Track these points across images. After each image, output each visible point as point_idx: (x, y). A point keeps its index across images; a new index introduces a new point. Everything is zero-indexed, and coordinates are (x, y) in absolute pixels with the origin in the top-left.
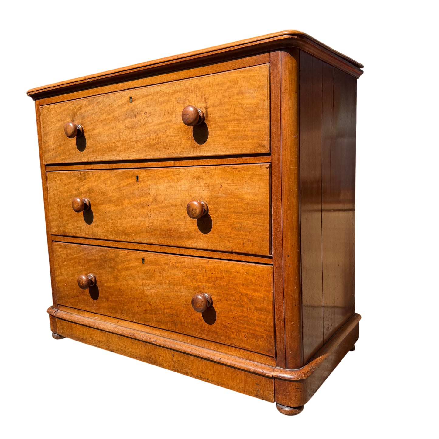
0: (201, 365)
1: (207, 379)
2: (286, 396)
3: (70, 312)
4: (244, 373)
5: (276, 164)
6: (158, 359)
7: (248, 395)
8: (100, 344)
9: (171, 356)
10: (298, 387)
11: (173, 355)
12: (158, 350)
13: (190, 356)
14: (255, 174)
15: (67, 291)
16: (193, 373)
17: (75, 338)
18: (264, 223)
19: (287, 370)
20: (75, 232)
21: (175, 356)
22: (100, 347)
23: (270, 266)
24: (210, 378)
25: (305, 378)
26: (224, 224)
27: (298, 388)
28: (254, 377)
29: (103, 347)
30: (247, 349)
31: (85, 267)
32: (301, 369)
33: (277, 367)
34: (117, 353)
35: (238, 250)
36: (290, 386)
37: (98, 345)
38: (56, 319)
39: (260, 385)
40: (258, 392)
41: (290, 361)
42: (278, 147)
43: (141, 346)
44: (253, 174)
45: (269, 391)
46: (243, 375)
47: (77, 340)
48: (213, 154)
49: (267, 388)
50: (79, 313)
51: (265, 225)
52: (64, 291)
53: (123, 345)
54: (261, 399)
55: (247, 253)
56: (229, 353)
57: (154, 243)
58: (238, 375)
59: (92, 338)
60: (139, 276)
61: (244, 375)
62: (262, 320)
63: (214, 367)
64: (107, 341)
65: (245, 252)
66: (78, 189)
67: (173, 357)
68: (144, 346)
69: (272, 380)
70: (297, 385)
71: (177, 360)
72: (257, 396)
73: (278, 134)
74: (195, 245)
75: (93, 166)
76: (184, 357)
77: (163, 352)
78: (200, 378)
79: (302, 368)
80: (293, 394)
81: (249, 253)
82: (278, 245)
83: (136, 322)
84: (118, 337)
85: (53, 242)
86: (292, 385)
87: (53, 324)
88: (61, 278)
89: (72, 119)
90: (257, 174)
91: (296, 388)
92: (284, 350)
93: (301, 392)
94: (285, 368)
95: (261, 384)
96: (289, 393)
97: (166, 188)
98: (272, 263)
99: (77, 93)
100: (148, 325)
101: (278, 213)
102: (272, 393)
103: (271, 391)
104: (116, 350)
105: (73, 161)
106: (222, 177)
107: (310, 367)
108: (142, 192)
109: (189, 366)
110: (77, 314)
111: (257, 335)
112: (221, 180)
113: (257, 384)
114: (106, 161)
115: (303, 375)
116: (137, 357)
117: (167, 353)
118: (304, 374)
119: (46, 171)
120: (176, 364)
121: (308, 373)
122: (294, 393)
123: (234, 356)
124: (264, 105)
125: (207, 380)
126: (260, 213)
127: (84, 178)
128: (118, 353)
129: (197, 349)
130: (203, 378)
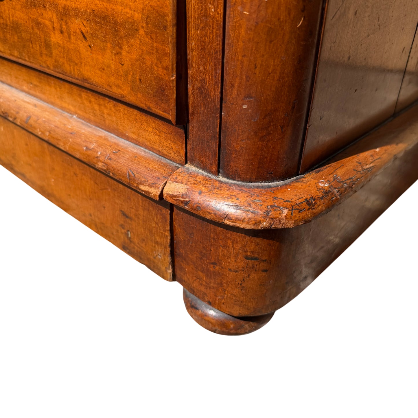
10: (255, 255)
19: (220, 182)
25: (290, 224)
27: (256, 259)
30: (94, 88)
32: (284, 185)
33: (187, 166)
36: (225, 247)
39: (131, 219)
40: (127, 238)
41: (237, 147)
45: (156, 243)
49: (151, 232)
56: (58, 102)
69: (164, 211)
70: (251, 247)
79: (288, 181)
80: (233, 274)
86: (230, 243)
91: (247, 258)
92: (215, 92)
93: (266, 271)
94: (217, 173)
95: (133, 215)
96: (217, 268)
102: (165, 254)
103: (162, 244)
107: (328, 182)
111: (115, 23)
113: (124, 214)
115: (285, 212)
118: (292, 209)
121: (309, 204)
122: (236, 271)
123: (70, 112)
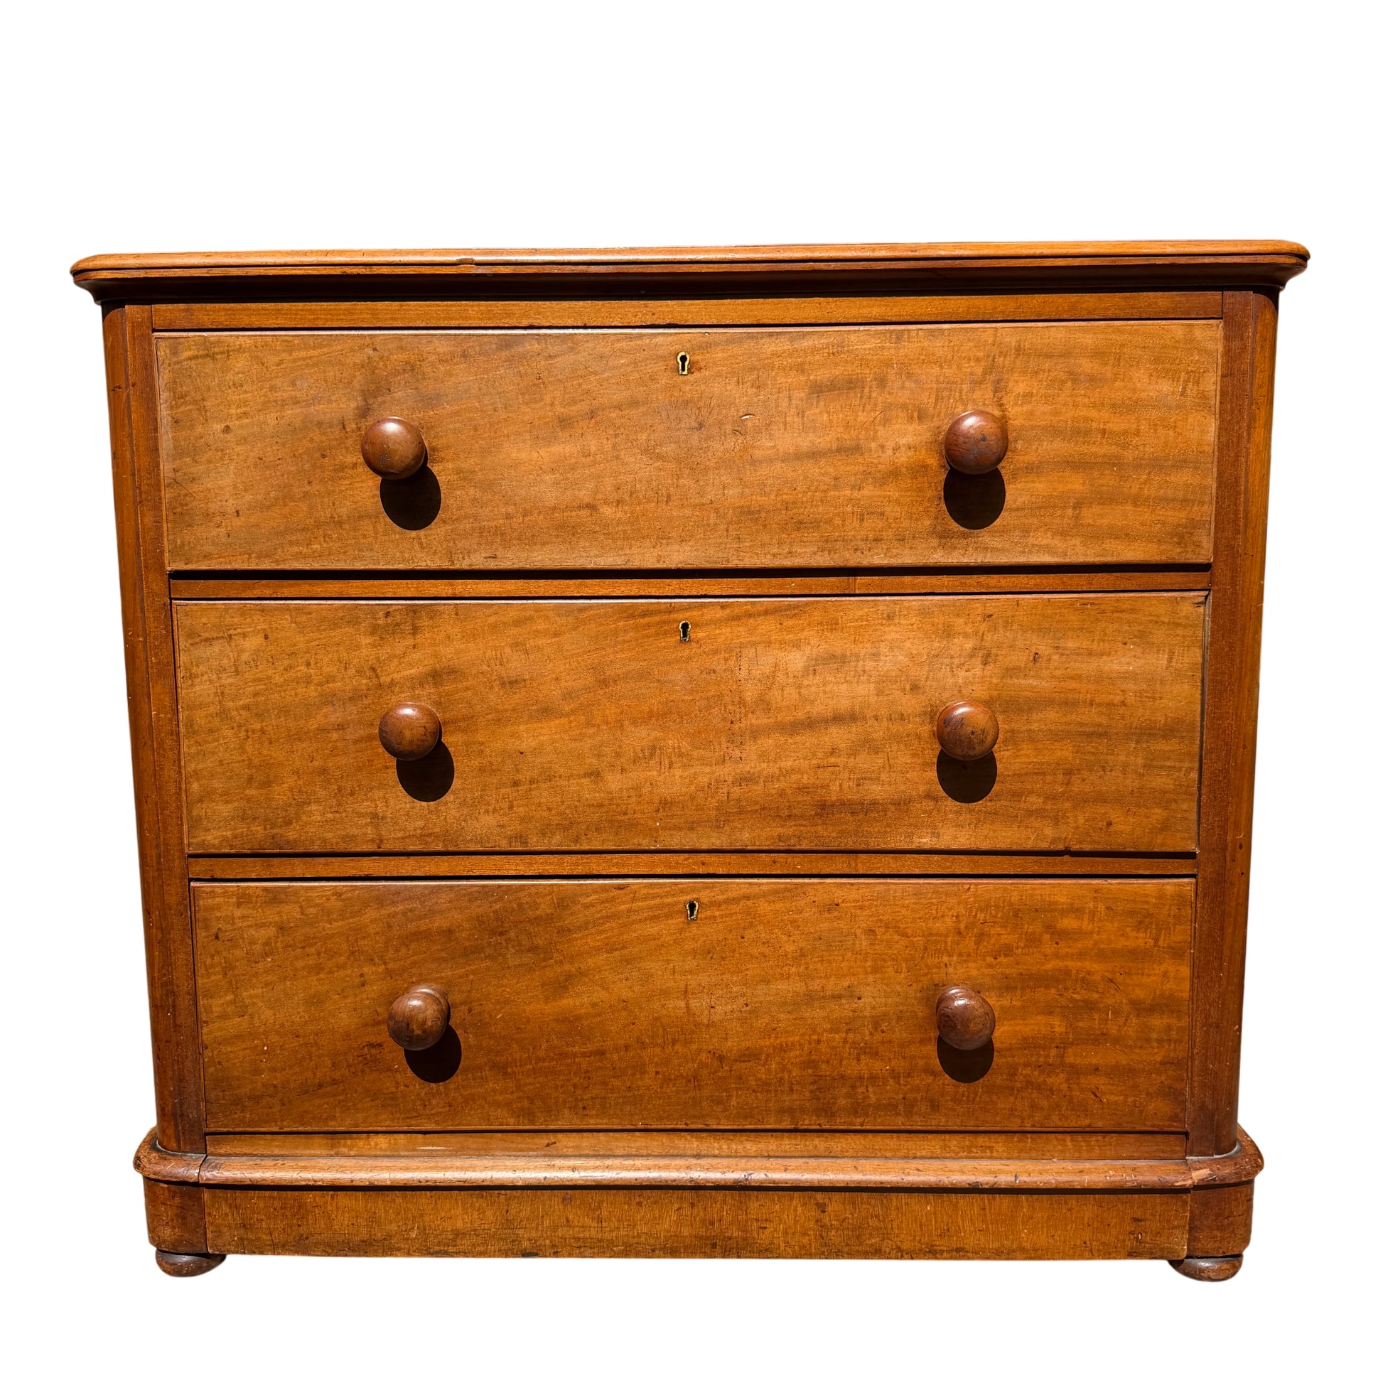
0: (935, 1213)
1: (958, 1250)
2: (1221, 1228)
3: (277, 1152)
4: (1095, 1199)
5: (1224, 595)
6: (755, 1234)
7: (1104, 1258)
8: (465, 1244)
9: (814, 1213)
11: (822, 1208)
12: (755, 1205)
13: (893, 1195)
14: (1156, 622)
15: (274, 1070)
16: (905, 1246)
17: (322, 1248)
18: (1181, 761)
19: (1218, 1159)
20: (347, 836)
21: (829, 1209)
22: (466, 1254)
23: (1186, 880)
24: (970, 1243)
26: (1041, 771)
28: (1126, 1202)
29: (481, 1249)
31: (385, 963)
32: (1241, 1148)
33: (1188, 1157)
34: (556, 1254)
35: (1091, 843)
36: (1236, 1199)
37: (451, 1249)
38: (206, 1195)
39: (1145, 1220)
40: (1137, 1242)
41: (1225, 1133)
42: (1234, 547)
43: (676, 1206)
44: (1151, 622)
45: (1174, 1227)
46: (1089, 1209)
47: (329, 1255)
48: (1017, 560)
49: (1168, 1221)
50: (333, 1147)
51: (1187, 765)
52: (257, 1072)
53: (588, 1221)
54: (1146, 1258)
55: (1121, 849)
57: (750, 848)
58: (1070, 1210)
59: (423, 1230)
60: (671, 965)
61: (1093, 1205)
62: (1154, 1036)
63: (987, 1208)
64: (509, 1223)
65: (1115, 848)
66: (374, 669)
67: (824, 1212)
68: (692, 1205)
69: (1189, 1197)
71: (838, 1220)
72: (1133, 1254)
73: (1236, 513)
74: (926, 841)
75: (460, 586)
76: (870, 1204)
77: (777, 1207)
78: (932, 1253)
80: (1241, 1217)
81: (1128, 850)
82: (1217, 819)
83: (649, 1127)
84: (564, 1199)
85: (192, 884)
86: (1239, 1194)
87: (184, 1218)
88: (236, 1024)
89: (361, 403)
90: (1163, 623)
91: (1248, 1201)
92: (1211, 1107)
94: (1212, 1155)
95: (1148, 1216)
96: (1230, 1219)
97: (813, 663)
98: (1195, 871)
99: (395, 305)
100: (704, 1127)
101: (1224, 731)
102: (1183, 1233)
103: (1179, 1226)
104: (554, 1246)
105: (359, 566)
106: (1040, 630)
108: (704, 675)
109: (886, 1228)
110: (324, 1152)
112: (1034, 637)
113: (1136, 1220)
114: (545, 568)
116: (653, 1251)
117: (796, 1207)
119: (171, 599)
120: (833, 1233)
122: (1242, 1214)
124: (1203, 431)
125: (959, 1253)
126: (1169, 731)
127: (408, 627)
128: (563, 1256)
129: (921, 1167)
130: (942, 1252)
